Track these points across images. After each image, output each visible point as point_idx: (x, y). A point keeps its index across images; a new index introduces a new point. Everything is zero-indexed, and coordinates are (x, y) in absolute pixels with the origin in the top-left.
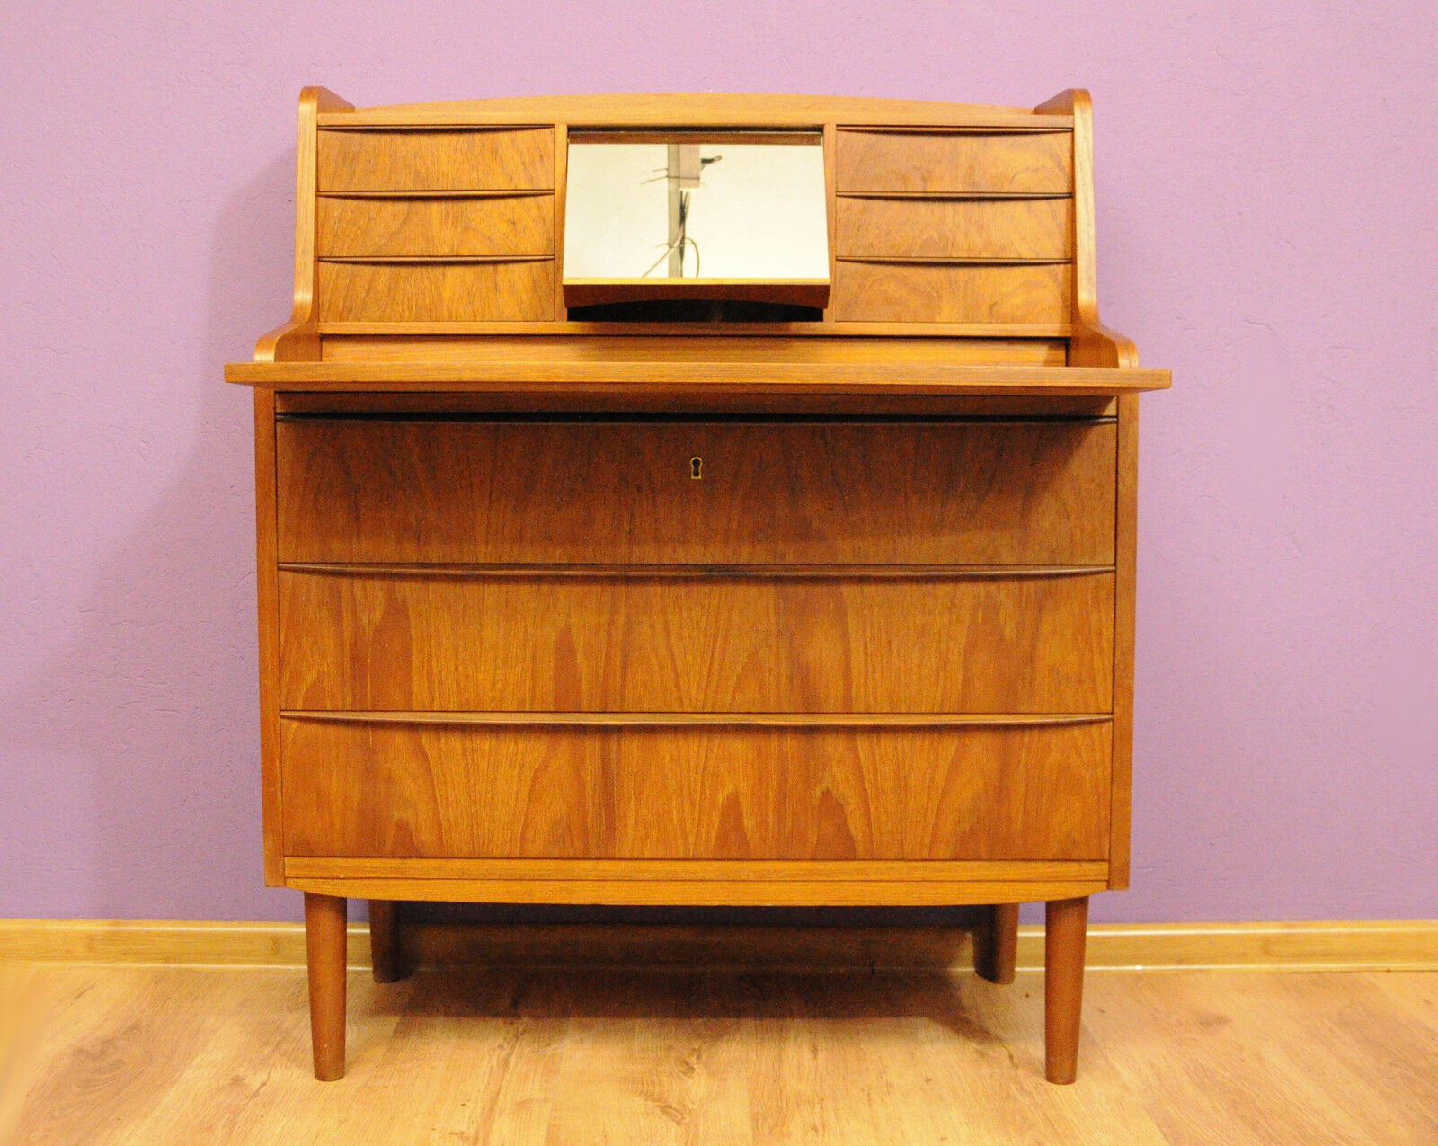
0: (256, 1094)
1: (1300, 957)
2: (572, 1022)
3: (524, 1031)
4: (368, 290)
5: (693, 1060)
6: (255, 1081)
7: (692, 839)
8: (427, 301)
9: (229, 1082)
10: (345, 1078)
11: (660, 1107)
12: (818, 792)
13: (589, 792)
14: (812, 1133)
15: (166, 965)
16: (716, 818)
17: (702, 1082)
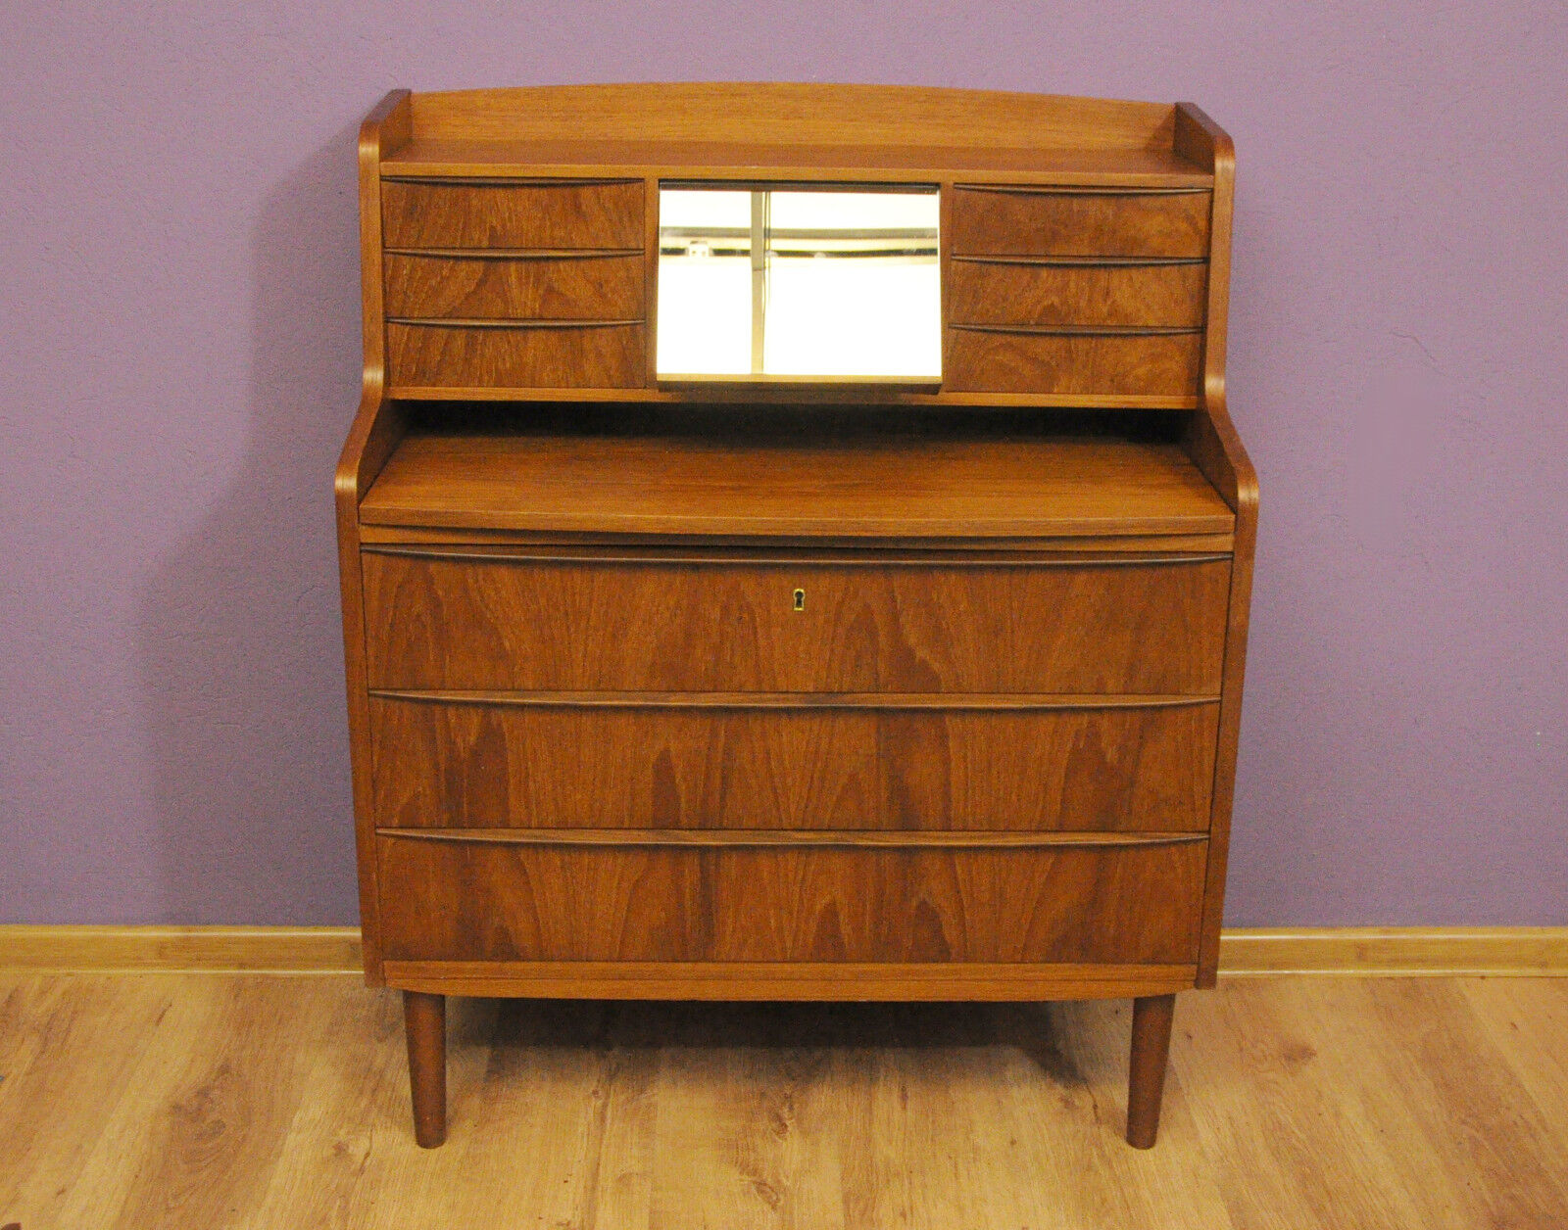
0: (362, 1170)
1: (1395, 962)
2: (665, 1054)
3: (618, 1069)
4: (443, 354)
5: (785, 1112)
6: (358, 1149)
7: (789, 944)
8: (508, 365)
9: (333, 1151)
10: (446, 1144)
11: (754, 1182)
12: (914, 903)
13: (688, 903)
14: (900, 1220)
15: (241, 972)
16: (813, 926)
17: (796, 1146)
